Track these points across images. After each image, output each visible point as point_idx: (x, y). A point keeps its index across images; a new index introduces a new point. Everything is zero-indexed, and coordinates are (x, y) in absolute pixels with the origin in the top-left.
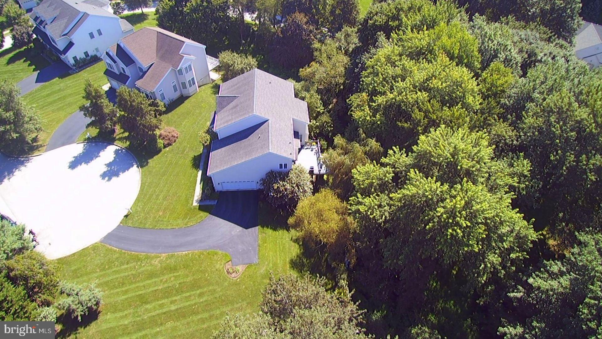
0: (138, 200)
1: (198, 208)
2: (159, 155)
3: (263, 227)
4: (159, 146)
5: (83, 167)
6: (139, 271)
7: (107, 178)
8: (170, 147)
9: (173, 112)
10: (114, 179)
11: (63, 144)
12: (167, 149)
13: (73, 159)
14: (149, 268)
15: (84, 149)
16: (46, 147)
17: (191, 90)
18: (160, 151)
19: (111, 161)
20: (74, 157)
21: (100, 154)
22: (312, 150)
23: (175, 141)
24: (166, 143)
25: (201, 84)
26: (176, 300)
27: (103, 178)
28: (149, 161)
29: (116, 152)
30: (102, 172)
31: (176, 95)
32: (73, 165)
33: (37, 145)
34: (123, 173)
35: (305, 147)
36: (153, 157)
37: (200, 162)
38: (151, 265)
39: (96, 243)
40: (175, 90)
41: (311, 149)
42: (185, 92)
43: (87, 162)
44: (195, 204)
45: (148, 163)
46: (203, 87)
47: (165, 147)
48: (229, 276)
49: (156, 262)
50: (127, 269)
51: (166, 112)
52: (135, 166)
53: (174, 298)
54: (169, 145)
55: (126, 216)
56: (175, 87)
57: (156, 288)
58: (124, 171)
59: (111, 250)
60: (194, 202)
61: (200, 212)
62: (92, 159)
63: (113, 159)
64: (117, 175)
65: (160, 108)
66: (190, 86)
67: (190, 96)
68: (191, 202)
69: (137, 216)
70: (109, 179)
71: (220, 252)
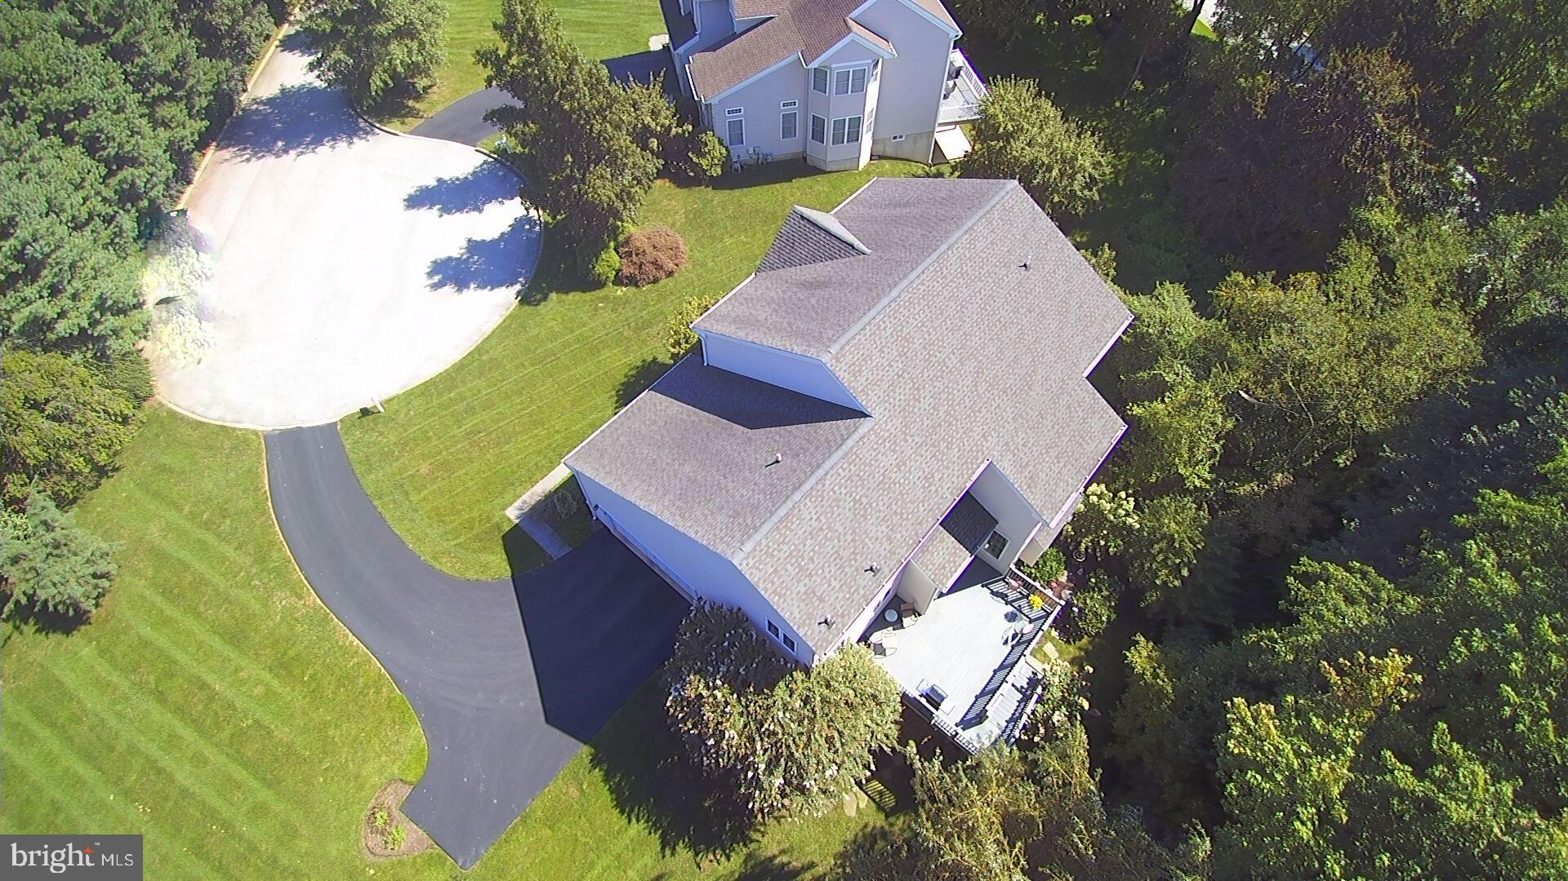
0: (428, 389)
1: (508, 529)
2: (588, 296)
3: (595, 762)
4: (598, 269)
5: (428, 216)
6: (234, 592)
7: (436, 279)
8: (633, 289)
9: (737, 192)
10: (449, 290)
11: (453, 137)
12: (620, 291)
13: (432, 183)
14: (256, 606)
15: (473, 173)
16: (423, 120)
17: (832, 153)
18: (598, 284)
19: (488, 239)
20: (439, 180)
21: (488, 208)
22: (1011, 618)
23: (656, 281)
24: (626, 271)
25: (889, 152)
26: (206, 762)
27: (430, 275)
28: (553, 296)
29: (518, 225)
30: (443, 255)
31: (784, 148)
32: (419, 199)
33: (413, 108)
34: (478, 287)
35: (999, 587)
36: (567, 293)
38: (266, 601)
39: (256, 433)
40: (788, 131)
41: (1010, 609)
42: (814, 150)
43: (446, 210)
44: (513, 513)
45: (545, 298)
46: (887, 164)
47: (619, 281)
48: (362, 830)
49: (281, 600)
50: (223, 559)
51: (717, 183)
52: (518, 287)
53: (209, 751)
54: (632, 281)
55: (365, 412)
56: (789, 120)
57: (210, 679)
58: (481, 286)
59: (258, 476)
60: (518, 503)
61: (500, 549)
62: (460, 210)
63: (496, 235)
64: (461, 284)
65: (704, 162)
66: (838, 140)
67: (825, 172)
68: (508, 497)
69: (381, 434)
70: (436, 287)
71: (417, 730)
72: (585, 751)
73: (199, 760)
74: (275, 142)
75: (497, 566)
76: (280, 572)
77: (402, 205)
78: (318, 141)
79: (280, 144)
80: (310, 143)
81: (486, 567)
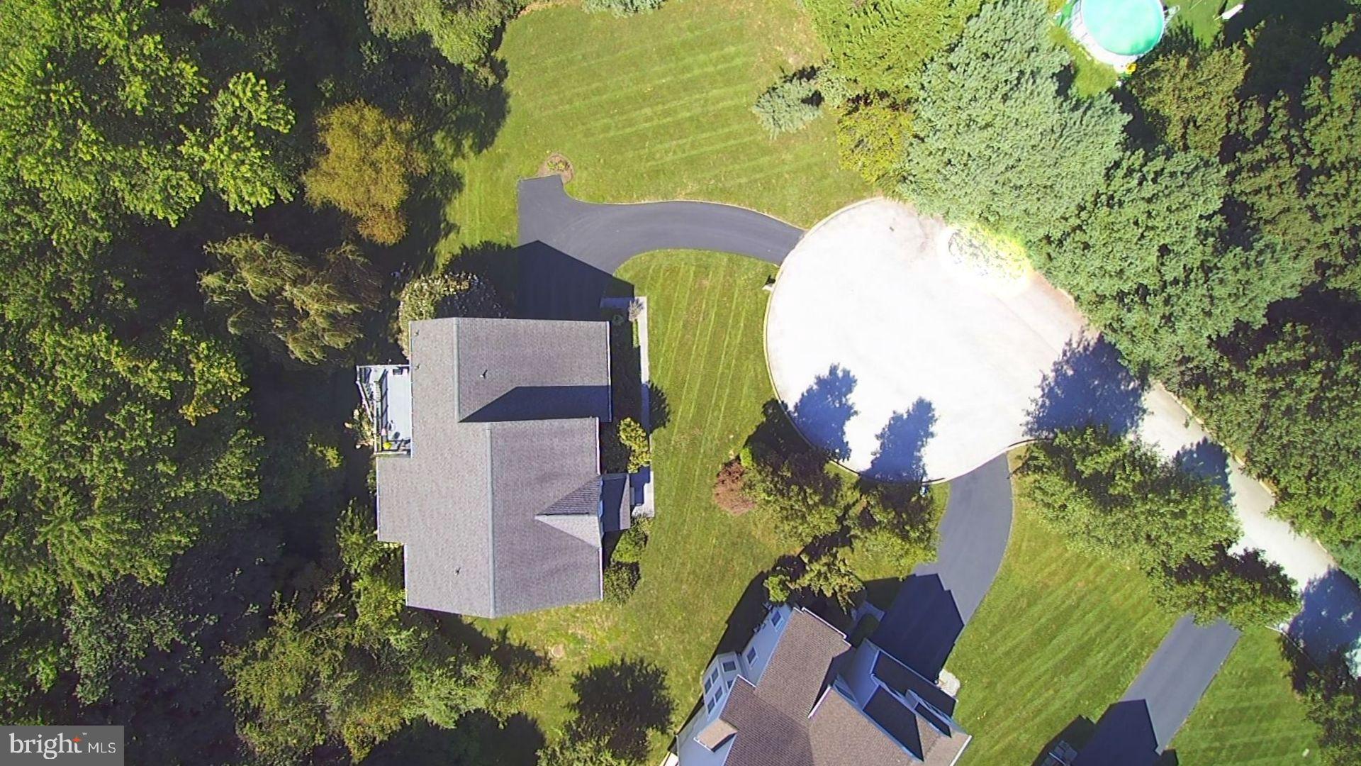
0: (758, 316)
1: (636, 292)
4: (749, 455)
5: (902, 406)
6: (716, 171)
7: (840, 374)
10: (825, 373)
11: (973, 476)
12: (731, 454)
13: (932, 429)
14: (700, 175)
15: (920, 459)
16: (1011, 471)
18: (745, 447)
19: (847, 423)
20: (932, 435)
21: (876, 445)
22: (397, 435)
23: (718, 476)
27: (846, 373)
30: (856, 391)
32: (924, 412)
34: (811, 389)
36: (758, 427)
37: (651, 408)
38: (698, 180)
39: (809, 228)
41: (400, 438)
42: (726, 658)
43: (897, 419)
44: (642, 299)
45: (765, 412)
48: (565, 158)
49: (692, 186)
50: (740, 176)
51: (761, 577)
52: (791, 408)
55: (771, 281)
57: (682, 141)
58: (810, 391)
59: (778, 215)
60: (645, 305)
61: (628, 280)
62: (890, 427)
63: (846, 430)
64: (821, 382)
68: (652, 304)
69: (749, 279)
70: (833, 370)
71: (583, 199)
72: (515, 244)
73: (648, 119)
74: (1075, 371)
75: (623, 273)
76: (710, 194)
77: (928, 399)
78: (1049, 394)
79: (1070, 373)
80: (1051, 389)
81: (626, 271)
